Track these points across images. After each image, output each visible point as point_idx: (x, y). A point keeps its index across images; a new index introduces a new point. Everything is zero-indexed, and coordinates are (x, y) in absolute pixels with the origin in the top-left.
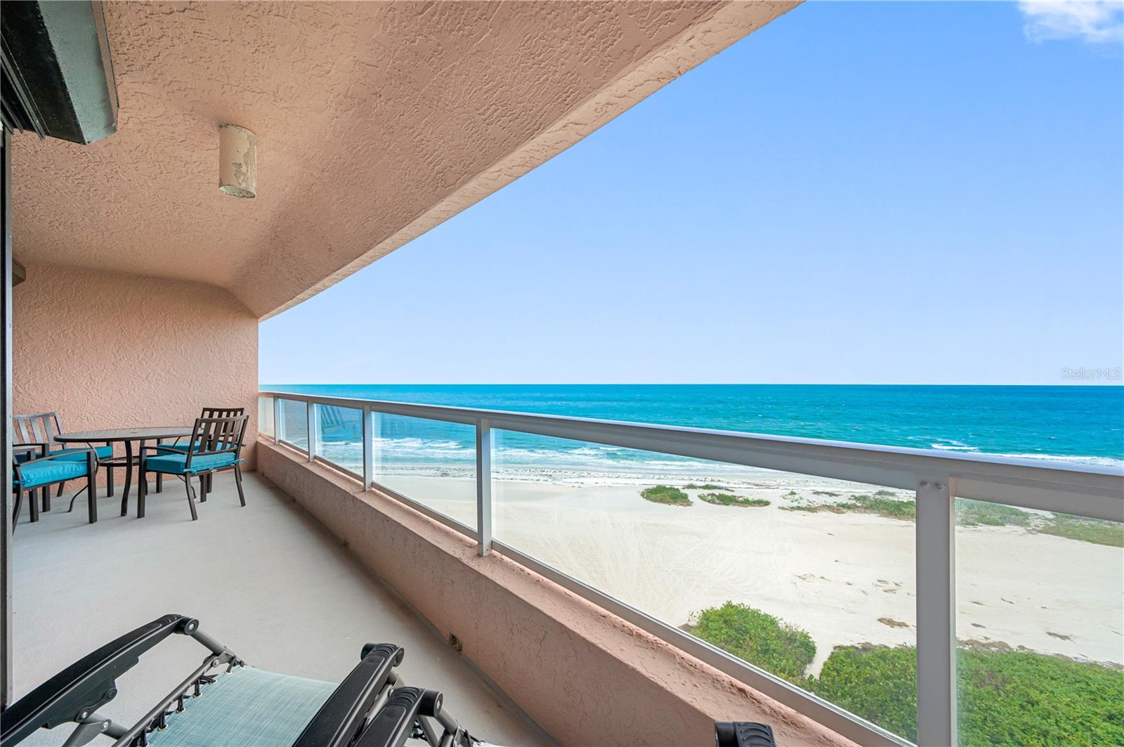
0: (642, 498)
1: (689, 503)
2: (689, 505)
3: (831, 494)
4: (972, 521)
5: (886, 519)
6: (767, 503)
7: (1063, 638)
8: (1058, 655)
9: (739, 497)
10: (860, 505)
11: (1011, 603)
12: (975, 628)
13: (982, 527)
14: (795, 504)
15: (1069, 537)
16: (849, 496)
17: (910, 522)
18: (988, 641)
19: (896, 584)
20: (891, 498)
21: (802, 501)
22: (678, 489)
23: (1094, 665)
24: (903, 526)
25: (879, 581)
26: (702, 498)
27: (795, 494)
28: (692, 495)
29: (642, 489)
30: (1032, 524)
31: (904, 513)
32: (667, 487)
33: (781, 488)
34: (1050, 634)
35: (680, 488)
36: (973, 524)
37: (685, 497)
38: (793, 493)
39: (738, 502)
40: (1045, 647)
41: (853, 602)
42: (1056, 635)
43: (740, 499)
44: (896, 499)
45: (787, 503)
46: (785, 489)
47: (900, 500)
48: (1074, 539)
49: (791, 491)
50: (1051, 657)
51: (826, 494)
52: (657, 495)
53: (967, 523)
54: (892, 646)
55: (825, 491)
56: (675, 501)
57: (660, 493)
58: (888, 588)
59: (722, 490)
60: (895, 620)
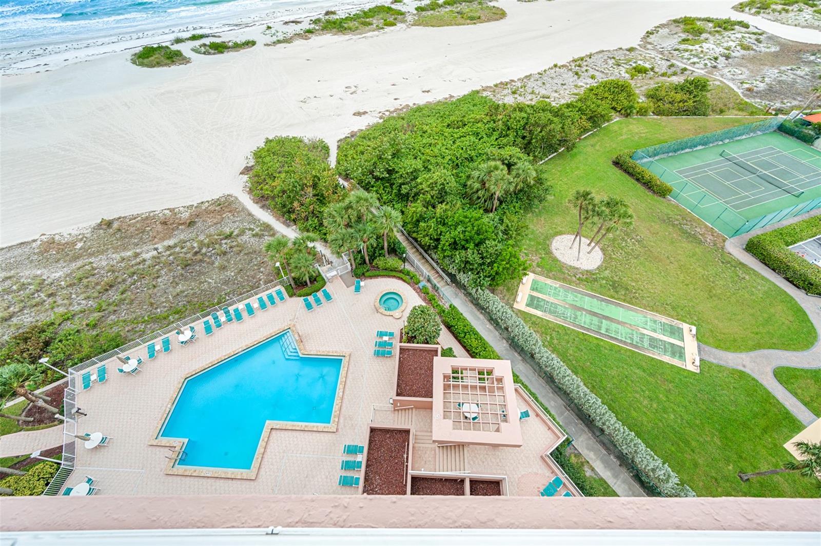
0: (136, 66)
1: (186, 61)
2: (189, 62)
3: (296, 22)
4: (381, 26)
5: (335, 37)
6: (254, 43)
7: (428, 91)
8: (427, 102)
9: (228, 42)
10: (318, 28)
11: (407, 79)
12: (396, 101)
13: (388, 29)
14: (275, 39)
16: (309, 22)
17: (350, 35)
18: (401, 107)
19: (355, 87)
20: (335, 17)
21: (278, 34)
22: (167, 47)
23: (439, 102)
24: (347, 41)
25: (347, 88)
26: (196, 51)
27: (270, 28)
28: (185, 49)
29: (129, 56)
30: (408, 21)
31: (346, 29)
32: (155, 46)
33: (257, 24)
34: (423, 92)
35: (168, 44)
36: (383, 28)
37: (178, 54)
38: (269, 28)
39: (229, 48)
40: (421, 100)
41: (337, 108)
42: (425, 91)
43: (230, 44)
44: (338, 17)
45: (270, 40)
46: (261, 25)
47: (340, 17)
48: (426, 26)
49: (265, 26)
50: (425, 105)
51: (293, 22)
52: (150, 59)
53: (379, 28)
54: (364, 128)
55: (291, 20)
56: (173, 61)
57: (152, 56)
58: (352, 90)
59: (209, 38)
60: (361, 112)
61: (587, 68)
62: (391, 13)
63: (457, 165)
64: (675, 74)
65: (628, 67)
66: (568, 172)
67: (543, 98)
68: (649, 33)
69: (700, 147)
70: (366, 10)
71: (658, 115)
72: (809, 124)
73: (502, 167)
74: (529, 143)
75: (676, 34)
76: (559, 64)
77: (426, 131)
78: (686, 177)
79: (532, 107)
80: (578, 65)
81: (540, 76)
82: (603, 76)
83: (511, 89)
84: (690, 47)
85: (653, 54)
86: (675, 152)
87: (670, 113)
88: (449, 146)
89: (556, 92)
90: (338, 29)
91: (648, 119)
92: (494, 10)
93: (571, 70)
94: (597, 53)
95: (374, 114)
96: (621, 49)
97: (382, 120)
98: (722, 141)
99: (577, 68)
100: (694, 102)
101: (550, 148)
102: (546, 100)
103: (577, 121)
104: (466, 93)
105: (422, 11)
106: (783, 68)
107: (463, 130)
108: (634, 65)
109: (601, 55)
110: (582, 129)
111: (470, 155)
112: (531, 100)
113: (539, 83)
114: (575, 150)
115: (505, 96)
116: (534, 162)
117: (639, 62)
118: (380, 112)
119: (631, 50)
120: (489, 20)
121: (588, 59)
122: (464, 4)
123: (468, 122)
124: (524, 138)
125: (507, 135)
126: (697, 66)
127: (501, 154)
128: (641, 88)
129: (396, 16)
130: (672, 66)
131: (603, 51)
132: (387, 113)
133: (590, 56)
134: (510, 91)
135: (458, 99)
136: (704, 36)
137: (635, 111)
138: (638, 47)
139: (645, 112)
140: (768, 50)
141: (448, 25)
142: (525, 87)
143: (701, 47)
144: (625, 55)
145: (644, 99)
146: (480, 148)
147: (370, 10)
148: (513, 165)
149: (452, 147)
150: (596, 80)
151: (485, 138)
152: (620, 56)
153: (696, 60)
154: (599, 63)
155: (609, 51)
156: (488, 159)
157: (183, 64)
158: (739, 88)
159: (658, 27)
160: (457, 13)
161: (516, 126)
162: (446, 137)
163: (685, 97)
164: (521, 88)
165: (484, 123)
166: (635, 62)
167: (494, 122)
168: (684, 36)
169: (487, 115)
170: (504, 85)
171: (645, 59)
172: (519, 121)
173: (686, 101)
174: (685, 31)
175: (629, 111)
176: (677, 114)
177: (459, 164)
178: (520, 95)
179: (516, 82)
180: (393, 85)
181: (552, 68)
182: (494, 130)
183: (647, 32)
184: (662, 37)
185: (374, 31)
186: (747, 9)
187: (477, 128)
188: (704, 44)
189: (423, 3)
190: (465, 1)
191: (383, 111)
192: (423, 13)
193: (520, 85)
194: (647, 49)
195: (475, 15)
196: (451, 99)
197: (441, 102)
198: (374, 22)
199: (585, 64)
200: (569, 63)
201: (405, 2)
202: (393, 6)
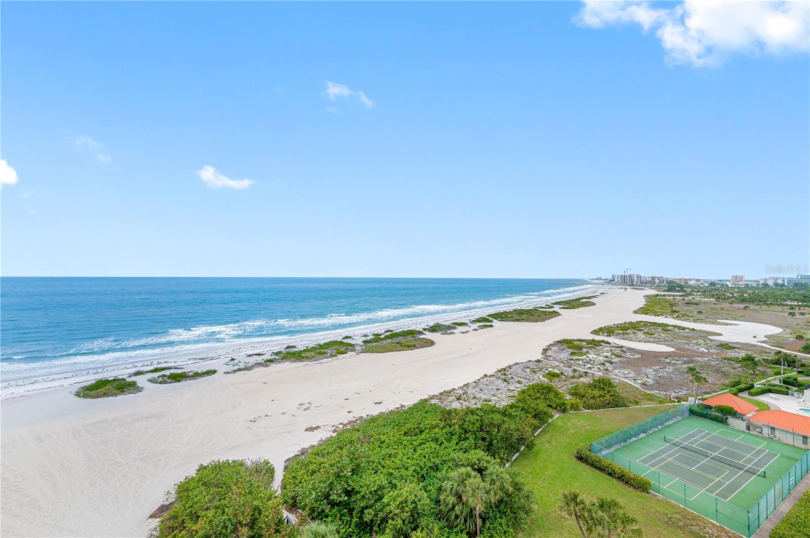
0: (77, 398)
1: (140, 390)
2: (140, 391)
3: (259, 355)
4: (334, 354)
5: (294, 363)
6: (214, 372)
7: (380, 403)
8: (380, 413)
9: (189, 372)
10: (278, 358)
11: (359, 394)
12: (350, 413)
13: (340, 356)
14: (236, 368)
15: (371, 352)
16: (271, 354)
17: (307, 362)
18: (356, 418)
19: (309, 403)
20: (294, 350)
21: (240, 364)
22: (123, 379)
23: (392, 411)
24: (304, 366)
25: (300, 405)
26: (152, 381)
27: (234, 359)
28: (141, 381)
29: (76, 388)
30: (357, 350)
32: (110, 379)
33: (222, 357)
34: (375, 404)
35: (125, 377)
36: (336, 356)
37: (133, 384)
38: (233, 359)
39: (188, 376)
40: (375, 411)
41: (289, 425)
42: (378, 403)
43: (190, 374)
44: (297, 350)
45: (230, 368)
46: (226, 357)
47: (299, 349)
49: (230, 358)
50: (378, 415)
51: (256, 355)
52: (99, 390)
53: (332, 356)
54: (316, 444)
55: (255, 353)
56: (122, 391)
57: (102, 388)
58: (305, 407)
59: (171, 370)
60: (313, 426)
61: (511, 376)
62: (342, 345)
63: (423, 476)
64: (581, 376)
65: (543, 373)
66: (539, 473)
67: (485, 401)
68: (545, 350)
69: (642, 435)
70: (322, 344)
71: (588, 409)
72: (710, 408)
73: (473, 473)
74: (490, 444)
75: (564, 349)
76: (488, 374)
77: (384, 442)
78: (653, 466)
79: (481, 410)
80: (504, 374)
81: (476, 384)
82: (527, 381)
83: (455, 396)
84: (580, 358)
85: (557, 364)
86: (625, 441)
87: (598, 407)
88: (410, 454)
89: (494, 396)
90: (296, 358)
91: (583, 413)
92: (424, 340)
93: (499, 378)
94: (514, 365)
95: (327, 428)
96: (530, 361)
97: (336, 434)
98: (656, 427)
99: (504, 376)
100: (611, 396)
101: (513, 448)
102: (489, 403)
103: (525, 419)
104: (416, 402)
106: (655, 368)
107: (422, 437)
108: (547, 371)
109: (517, 366)
110: (532, 427)
111: (434, 463)
112: (476, 404)
113: (477, 389)
114: (535, 448)
115: (451, 402)
116: (502, 464)
117: (550, 369)
118: (333, 426)
119: (538, 361)
120: (422, 347)
121: (509, 369)
122: (400, 337)
123: (425, 429)
124: (484, 439)
125: (466, 439)
126: (593, 369)
127: (469, 459)
128: (563, 388)
129: (347, 347)
130: (575, 371)
131: (518, 363)
132: (341, 426)
133: (510, 367)
134: (454, 397)
135: (409, 408)
136: (584, 350)
137: (568, 407)
138: (542, 359)
139: (576, 407)
140: (634, 357)
141: (390, 351)
142: (466, 393)
143: (587, 357)
144: (536, 365)
145: (569, 396)
146: (443, 455)
147: (325, 344)
148: (484, 470)
149: (415, 456)
150: (523, 385)
151: (446, 444)
152: (532, 365)
153: (589, 366)
155: (522, 363)
156: (457, 466)
157: (133, 393)
158: (635, 383)
159: (548, 346)
160: (397, 343)
161: (473, 428)
162: (405, 445)
163: (602, 392)
164: (464, 394)
165: (440, 428)
166: (546, 370)
167: (450, 427)
168: (571, 351)
169: (441, 420)
170: (447, 393)
171: (552, 367)
172: (474, 424)
173: (604, 397)
174: (569, 348)
175: (563, 408)
176: (604, 407)
177: (425, 475)
178: (465, 401)
180: (346, 399)
181: (483, 378)
182: (452, 435)
183: (544, 349)
184: (556, 352)
185: (328, 358)
186: (601, 333)
187: (435, 434)
188: (588, 355)
189: (368, 338)
190: (401, 336)
191: (336, 423)
192: (369, 344)
193: (461, 392)
194: (550, 360)
195: (411, 344)
196: (403, 409)
197: (393, 412)
198: (329, 351)
199: (508, 373)
200: (496, 373)
201: (353, 337)
202: (344, 341)
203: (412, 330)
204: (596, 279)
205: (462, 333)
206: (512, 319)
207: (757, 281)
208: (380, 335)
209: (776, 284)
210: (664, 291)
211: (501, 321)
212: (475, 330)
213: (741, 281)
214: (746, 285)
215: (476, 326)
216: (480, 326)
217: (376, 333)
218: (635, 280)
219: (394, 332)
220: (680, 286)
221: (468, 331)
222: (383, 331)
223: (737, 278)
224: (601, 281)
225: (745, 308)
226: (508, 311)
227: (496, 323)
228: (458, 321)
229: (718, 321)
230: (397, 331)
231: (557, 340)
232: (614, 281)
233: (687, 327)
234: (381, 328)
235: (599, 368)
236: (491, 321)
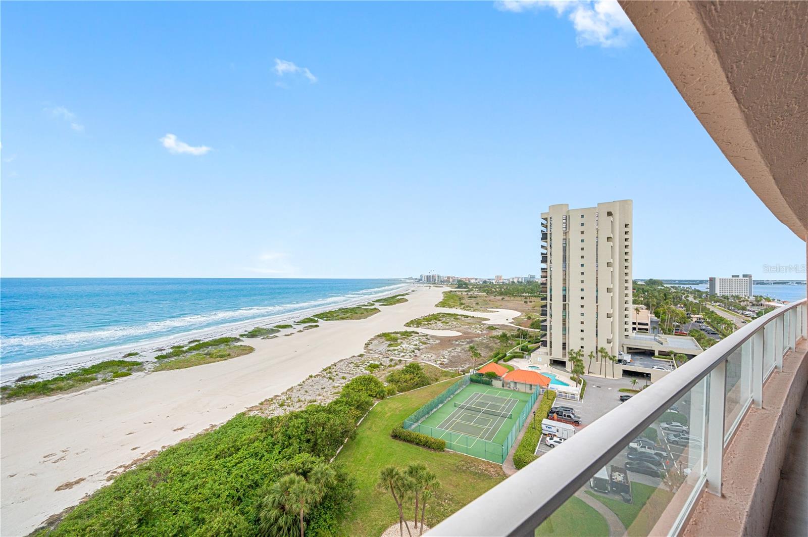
4: (109, 378)
5: (33, 400)
7: (181, 429)
8: (181, 440)
11: (150, 423)
12: (135, 451)
13: (119, 381)
15: (168, 369)
18: (144, 455)
19: (63, 451)
20: (34, 381)
23: (198, 435)
24: (54, 401)
30: (147, 368)
31: (53, 390)
34: (175, 430)
36: (112, 380)
40: (174, 440)
42: (178, 429)
44: (41, 380)
47: (45, 380)
48: (171, 370)
50: (179, 444)
53: (105, 381)
54: (76, 503)
58: (57, 457)
60: (72, 481)
61: (336, 373)
62: (123, 365)
63: (239, 499)
64: (396, 364)
65: (365, 366)
66: (361, 460)
67: (311, 402)
68: (367, 345)
69: (440, 406)
70: (86, 367)
71: (402, 392)
72: (482, 375)
73: (297, 478)
74: (315, 444)
75: (383, 342)
76: (313, 375)
77: (187, 473)
78: (447, 429)
79: (306, 412)
80: (329, 372)
81: (301, 386)
82: (351, 375)
83: (278, 403)
84: (396, 348)
85: (377, 356)
86: (428, 413)
87: (409, 389)
88: (224, 479)
89: (319, 395)
90: (40, 392)
91: (397, 396)
92: (242, 348)
93: (324, 377)
94: (339, 362)
95: (96, 478)
96: (354, 356)
97: (112, 481)
98: (449, 397)
99: (329, 374)
100: (419, 378)
101: (337, 442)
102: (314, 403)
103: (348, 412)
104: (231, 418)
105: (164, 358)
106: (449, 350)
107: (238, 456)
108: (368, 364)
109: (342, 363)
110: (355, 418)
111: (253, 480)
112: (301, 407)
113: (302, 392)
114: (358, 437)
115: (273, 410)
116: (327, 460)
117: (371, 362)
118: (108, 472)
119: (361, 356)
120: (239, 355)
121: (334, 367)
122: (210, 347)
123: (242, 445)
124: (308, 441)
125: (290, 445)
126: (405, 357)
127: (292, 465)
128: (381, 377)
129: (130, 367)
130: (391, 360)
131: (343, 360)
132: (121, 470)
133: (335, 365)
134: (277, 405)
135: (222, 426)
136: (399, 341)
137: (386, 393)
138: (365, 353)
139: (393, 392)
140: (435, 343)
141: (196, 365)
142: (290, 398)
143: (400, 347)
144: (359, 359)
145: (387, 384)
146: (264, 469)
147: (93, 367)
148: (309, 472)
149: (228, 480)
150: (347, 380)
151: (267, 456)
152: (355, 360)
153: (403, 354)
154: (344, 367)
155: (347, 359)
156: (280, 476)
158: (436, 364)
159: (370, 340)
160: (205, 354)
161: (297, 432)
162: (216, 470)
163: (412, 376)
164: (287, 399)
165: (261, 440)
166: (368, 363)
167: (272, 436)
168: (388, 343)
169: (262, 432)
170: (270, 401)
171: (373, 359)
172: (299, 427)
173: (414, 379)
174: (387, 340)
175: (382, 395)
176: (413, 388)
177: (242, 497)
178: (289, 406)
179: (280, 396)
180: (130, 434)
181: (309, 379)
182: (274, 444)
183: (366, 344)
184: (376, 345)
185: (99, 384)
186: (412, 325)
187: (254, 448)
188: (402, 345)
189: (164, 353)
190: (211, 345)
191: (112, 468)
192: (166, 360)
193: (285, 398)
194: (371, 353)
195: (224, 353)
196: (214, 429)
197: (201, 435)
198: (99, 376)
199: (333, 370)
200: (321, 372)
201: (141, 354)
202: (125, 359)
203: (226, 338)
204: (409, 279)
205: (286, 335)
206: (337, 318)
207: (508, 280)
208: (183, 347)
209: (518, 282)
210: (456, 288)
211: (327, 320)
212: (300, 331)
213: (500, 280)
214: (503, 282)
215: (301, 327)
216: (305, 327)
217: (176, 345)
218: (437, 280)
219: (201, 342)
220: (465, 284)
221: (293, 333)
222: (186, 342)
223: (499, 277)
224: (412, 281)
225: (503, 299)
226: (334, 310)
227: (321, 322)
228: (282, 323)
229: (488, 309)
230: (206, 341)
231: (377, 335)
232: (422, 280)
233: (469, 315)
234: (183, 338)
235: (410, 355)
236: (317, 321)
